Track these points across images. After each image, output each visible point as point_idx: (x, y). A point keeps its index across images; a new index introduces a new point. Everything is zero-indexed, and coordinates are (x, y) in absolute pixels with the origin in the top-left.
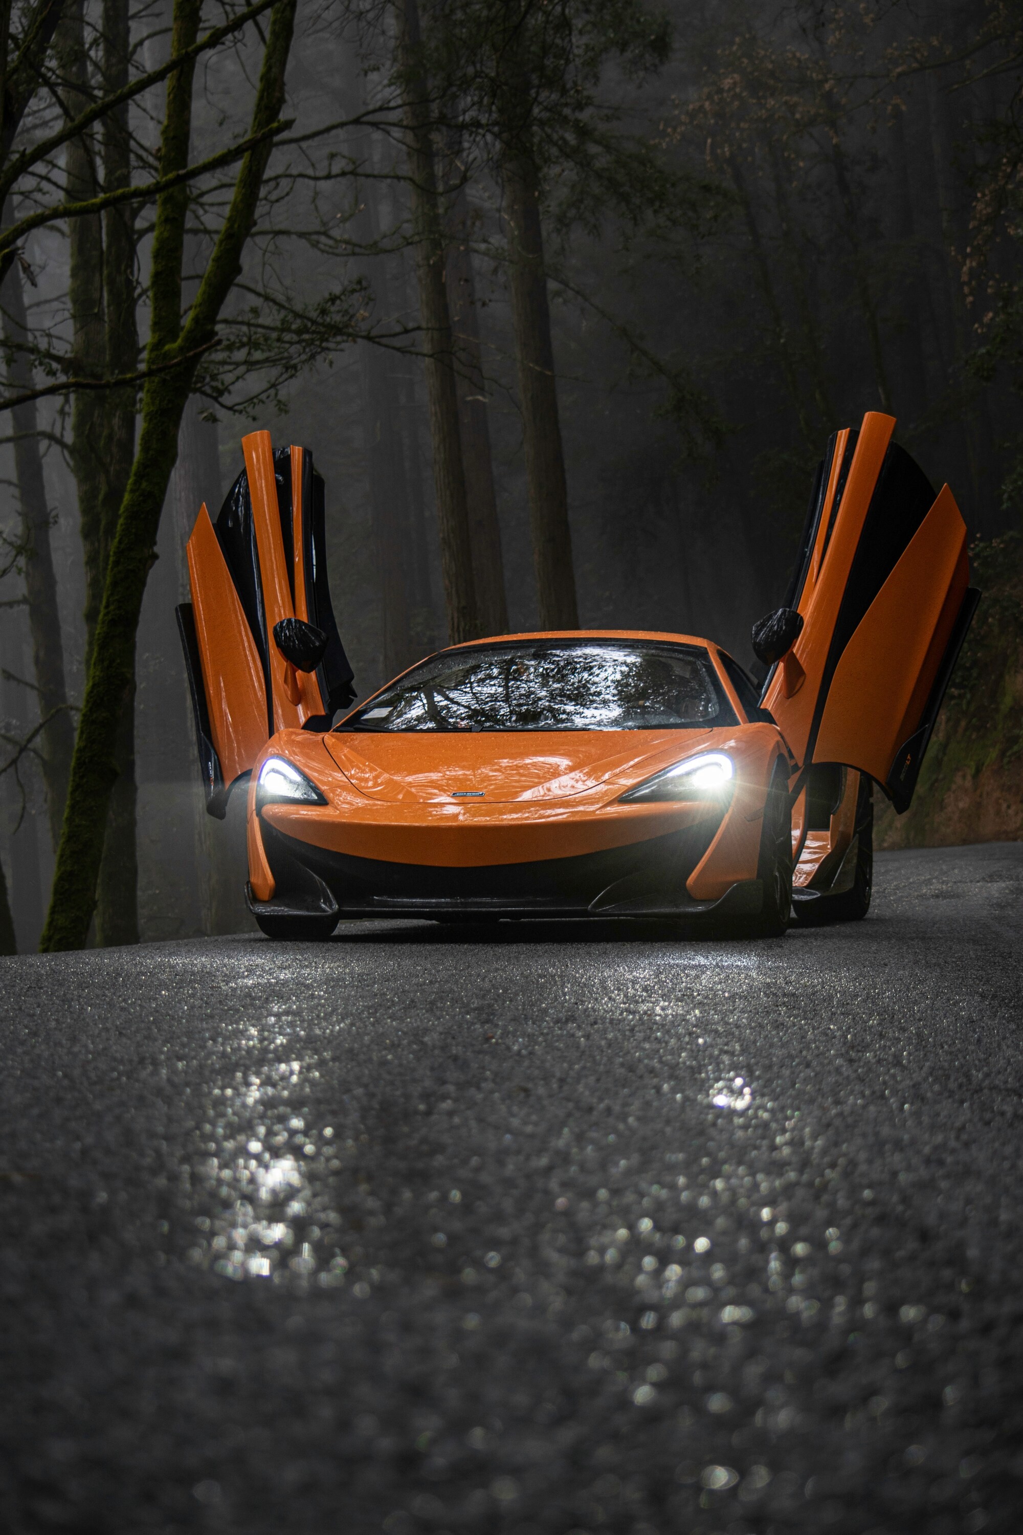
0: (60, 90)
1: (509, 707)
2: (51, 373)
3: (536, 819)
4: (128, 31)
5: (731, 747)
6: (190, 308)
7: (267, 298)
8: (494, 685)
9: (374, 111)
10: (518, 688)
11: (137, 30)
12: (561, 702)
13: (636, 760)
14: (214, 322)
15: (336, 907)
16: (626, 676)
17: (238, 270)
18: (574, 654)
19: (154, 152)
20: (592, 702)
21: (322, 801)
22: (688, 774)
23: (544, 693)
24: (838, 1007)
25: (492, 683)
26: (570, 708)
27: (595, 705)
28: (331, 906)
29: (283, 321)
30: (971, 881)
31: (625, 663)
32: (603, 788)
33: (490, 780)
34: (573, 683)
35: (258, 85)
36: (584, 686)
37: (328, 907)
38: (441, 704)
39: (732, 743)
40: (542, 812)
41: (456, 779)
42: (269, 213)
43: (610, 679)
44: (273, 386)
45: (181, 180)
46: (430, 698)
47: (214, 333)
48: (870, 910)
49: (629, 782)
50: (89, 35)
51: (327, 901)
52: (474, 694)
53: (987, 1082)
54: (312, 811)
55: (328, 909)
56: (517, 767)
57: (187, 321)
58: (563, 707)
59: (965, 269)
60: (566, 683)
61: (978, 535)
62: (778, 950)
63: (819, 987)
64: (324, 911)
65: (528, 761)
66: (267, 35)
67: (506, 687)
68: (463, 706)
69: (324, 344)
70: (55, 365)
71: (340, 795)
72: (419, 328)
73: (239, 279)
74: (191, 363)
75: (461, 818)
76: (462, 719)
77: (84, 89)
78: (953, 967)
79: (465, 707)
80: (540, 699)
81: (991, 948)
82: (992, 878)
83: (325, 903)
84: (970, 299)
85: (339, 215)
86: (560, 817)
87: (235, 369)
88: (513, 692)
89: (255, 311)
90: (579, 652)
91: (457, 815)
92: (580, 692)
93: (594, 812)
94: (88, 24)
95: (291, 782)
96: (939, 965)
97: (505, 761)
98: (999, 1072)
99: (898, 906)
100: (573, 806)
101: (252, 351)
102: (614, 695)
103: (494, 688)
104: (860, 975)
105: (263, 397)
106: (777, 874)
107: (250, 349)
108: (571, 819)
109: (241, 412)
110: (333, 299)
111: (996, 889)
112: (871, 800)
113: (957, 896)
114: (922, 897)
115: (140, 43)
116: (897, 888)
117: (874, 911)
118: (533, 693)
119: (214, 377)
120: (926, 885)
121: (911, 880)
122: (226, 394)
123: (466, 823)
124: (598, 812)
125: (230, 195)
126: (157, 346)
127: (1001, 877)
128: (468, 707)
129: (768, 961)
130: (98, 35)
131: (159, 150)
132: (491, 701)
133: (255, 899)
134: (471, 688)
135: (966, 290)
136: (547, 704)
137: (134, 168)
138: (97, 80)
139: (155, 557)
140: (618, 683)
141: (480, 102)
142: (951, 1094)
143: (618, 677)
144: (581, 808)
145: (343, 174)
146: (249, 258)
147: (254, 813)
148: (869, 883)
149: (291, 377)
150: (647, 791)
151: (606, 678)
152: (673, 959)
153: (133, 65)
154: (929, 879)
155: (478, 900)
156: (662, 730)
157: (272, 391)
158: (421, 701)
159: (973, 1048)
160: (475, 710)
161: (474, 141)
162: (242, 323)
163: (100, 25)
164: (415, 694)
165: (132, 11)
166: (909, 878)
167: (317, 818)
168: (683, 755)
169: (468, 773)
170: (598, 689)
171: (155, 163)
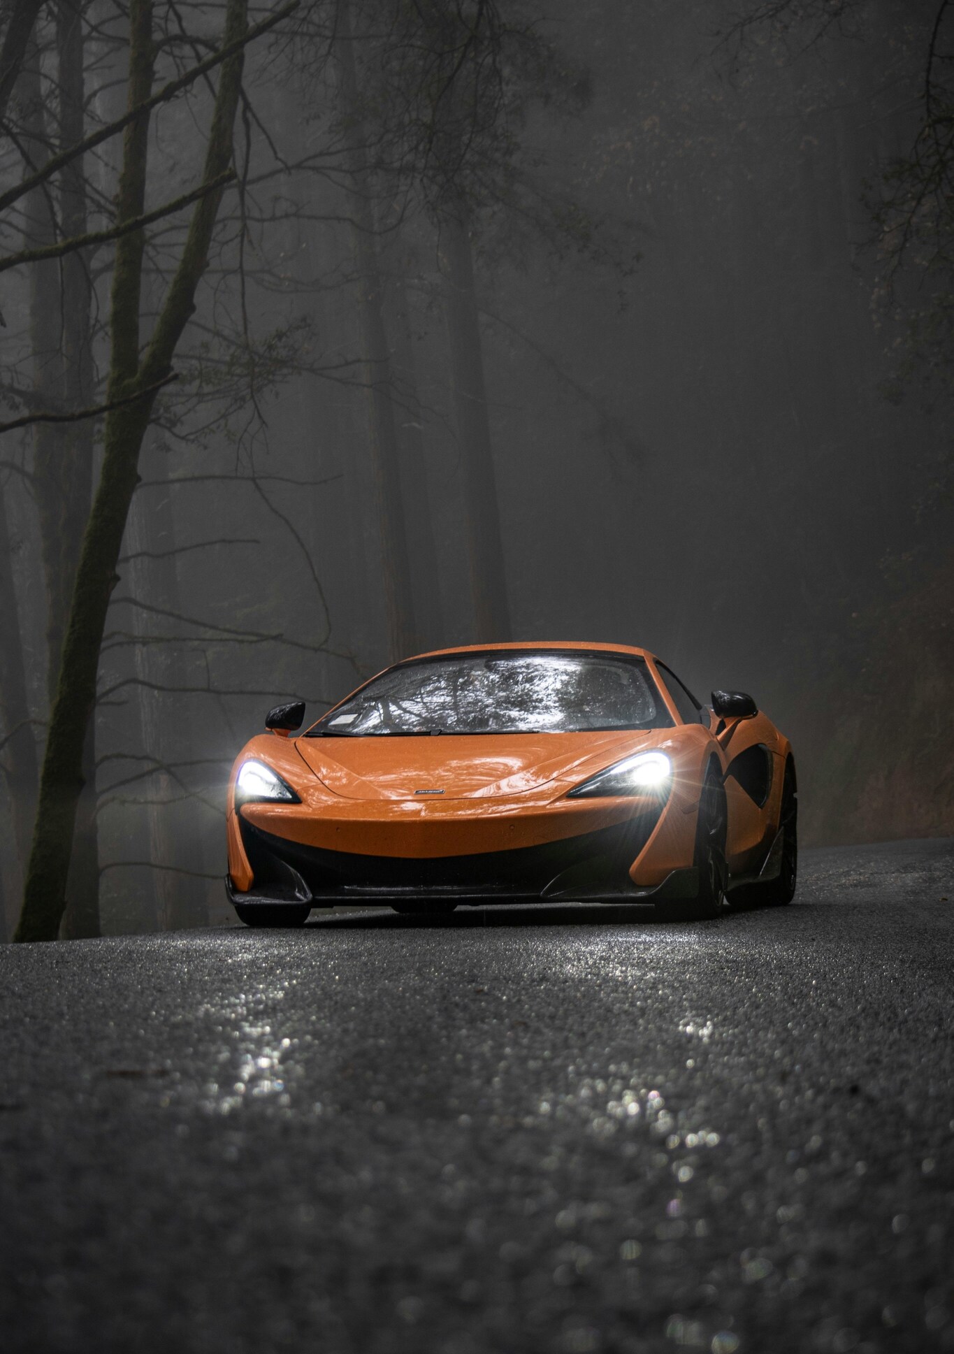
0: (21, 139)
1: (457, 715)
2: (14, 407)
3: (490, 814)
4: (82, 82)
5: (669, 747)
6: (147, 345)
7: (217, 334)
8: (443, 695)
9: (315, 156)
10: (465, 696)
11: (92, 82)
12: (506, 708)
13: (583, 759)
14: (169, 358)
15: (310, 896)
16: (566, 684)
17: (192, 308)
18: (516, 664)
19: (111, 199)
20: (535, 707)
21: (296, 800)
22: (630, 772)
23: (491, 701)
24: (775, 969)
25: (441, 693)
26: (514, 713)
27: (538, 710)
28: (305, 896)
29: (233, 356)
30: (887, 873)
31: (566, 673)
32: (553, 784)
33: (443, 780)
34: (518, 692)
35: (209, 134)
36: (527, 694)
37: (303, 897)
38: (395, 713)
39: (669, 743)
40: (494, 808)
41: (411, 779)
42: (219, 254)
43: (550, 688)
44: (224, 416)
45: (140, 224)
46: (386, 707)
47: (170, 368)
48: (795, 898)
49: (576, 779)
50: (45, 86)
51: (302, 890)
52: (424, 703)
53: (911, 1017)
54: (286, 809)
55: (302, 897)
56: (469, 767)
57: (144, 357)
58: (508, 713)
59: (874, 297)
60: (511, 692)
61: (888, 550)
62: (715, 929)
63: (757, 956)
64: (300, 900)
65: (477, 762)
66: (217, 88)
67: (455, 696)
68: (415, 714)
69: (271, 377)
70: (18, 399)
71: (313, 795)
72: (359, 361)
73: (193, 317)
74: (148, 398)
75: (423, 814)
76: (415, 726)
77: (42, 138)
78: (874, 942)
79: (417, 715)
80: (487, 706)
81: (908, 926)
82: (906, 869)
83: (299, 892)
84: (878, 325)
85: (282, 255)
86: (514, 812)
87: (187, 401)
88: (460, 700)
89: (205, 346)
90: (521, 662)
91: (420, 811)
92: (523, 699)
93: (544, 806)
94: (46, 77)
95: (267, 783)
96: (862, 940)
97: (455, 761)
98: (921, 1011)
99: (819, 894)
100: (524, 802)
101: (204, 384)
102: (555, 702)
103: (443, 698)
104: (791, 947)
105: (214, 427)
106: (711, 862)
107: (201, 382)
108: (523, 813)
109: (193, 441)
110: (280, 336)
111: (910, 878)
112: (795, 795)
113: (875, 885)
114: (842, 886)
115: (94, 94)
116: (818, 879)
117: (798, 899)
118: (480, 701)
119: (167, 409)
120: (845, 876)
121: (831, 872)
122: (179, 425)
123: (427, 818)
124: (548, 807)
125: (183, 237)
126: (117, 381)
127: (914, 869)
128: (419, 715)
129: (707, 938)
130: (53, 86)
131: (117, 196)
132: (439, 710)
133: (234, 889)
134: (422, 698)
135: (874, 318)
136: (494, 710)
137: (90, 213)
138: (52, 128)
139: (117, 578)
140: (557, 692)
141: (416, 147)
142: (883, 1024)
143: (559, 686)
144: (531, 804)
145: (287, 216)
146: (202, 296)
147: (234, 811)
148: (793, 871)
149: (240, 408)
150: (592, 787)
151: (547, 688)
152: (622, 937)
153: (88, 115)
154: (847, 871)
155: (440, 888)
156: (605, 732)
157: (222, 422)
158: (378, 711)
159: (897, 995)
160: (425, 718)
161: (412, 184)
162: (192, 357)
163: (55, 75)
164: (373, 704)
165: (86, 63)
166: (828, 871)
167: (291, 816)
168: (623, 755)
169: (421, 773)
170: (540, 697)
171: (112, 208)
